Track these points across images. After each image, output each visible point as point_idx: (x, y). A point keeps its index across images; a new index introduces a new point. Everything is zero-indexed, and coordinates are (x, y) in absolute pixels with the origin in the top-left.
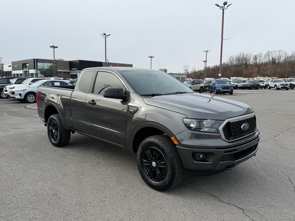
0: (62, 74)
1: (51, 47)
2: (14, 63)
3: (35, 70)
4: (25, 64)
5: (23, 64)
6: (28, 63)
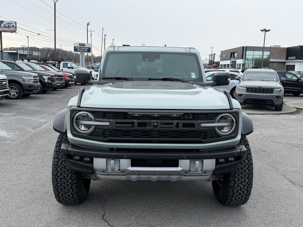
0: (275, 64)
1: (262, 31)
2: (222, 52)
3: (243, 60)
4: (234, 53)
5: (231, 53)
6: (236, 52)
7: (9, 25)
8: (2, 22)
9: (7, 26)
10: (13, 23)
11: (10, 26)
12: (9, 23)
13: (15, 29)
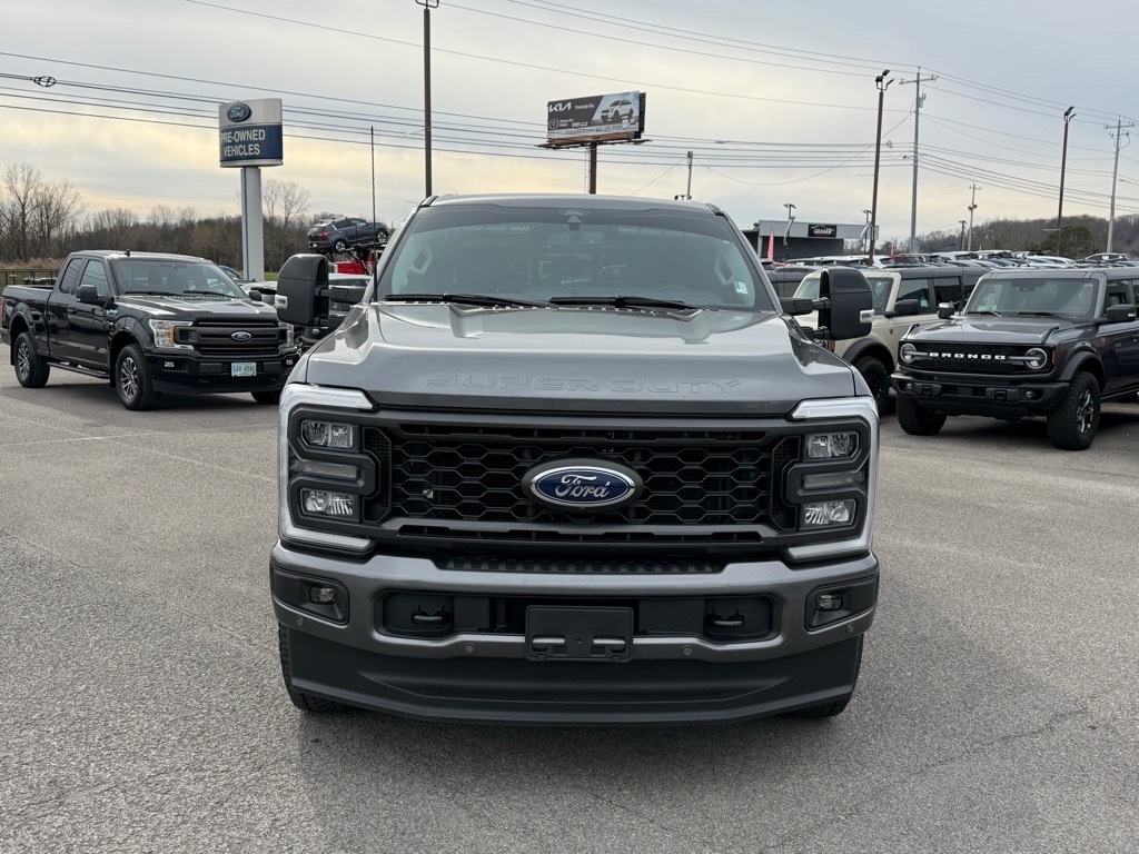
7: (617, 112)
8: (597, 100)
9: (611, 115)
10: (630, 98)
11: (621, 114)
12: (616, 104)
13: (634, 123)
